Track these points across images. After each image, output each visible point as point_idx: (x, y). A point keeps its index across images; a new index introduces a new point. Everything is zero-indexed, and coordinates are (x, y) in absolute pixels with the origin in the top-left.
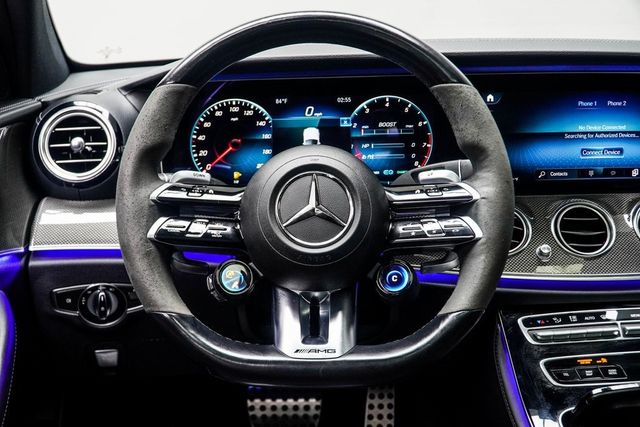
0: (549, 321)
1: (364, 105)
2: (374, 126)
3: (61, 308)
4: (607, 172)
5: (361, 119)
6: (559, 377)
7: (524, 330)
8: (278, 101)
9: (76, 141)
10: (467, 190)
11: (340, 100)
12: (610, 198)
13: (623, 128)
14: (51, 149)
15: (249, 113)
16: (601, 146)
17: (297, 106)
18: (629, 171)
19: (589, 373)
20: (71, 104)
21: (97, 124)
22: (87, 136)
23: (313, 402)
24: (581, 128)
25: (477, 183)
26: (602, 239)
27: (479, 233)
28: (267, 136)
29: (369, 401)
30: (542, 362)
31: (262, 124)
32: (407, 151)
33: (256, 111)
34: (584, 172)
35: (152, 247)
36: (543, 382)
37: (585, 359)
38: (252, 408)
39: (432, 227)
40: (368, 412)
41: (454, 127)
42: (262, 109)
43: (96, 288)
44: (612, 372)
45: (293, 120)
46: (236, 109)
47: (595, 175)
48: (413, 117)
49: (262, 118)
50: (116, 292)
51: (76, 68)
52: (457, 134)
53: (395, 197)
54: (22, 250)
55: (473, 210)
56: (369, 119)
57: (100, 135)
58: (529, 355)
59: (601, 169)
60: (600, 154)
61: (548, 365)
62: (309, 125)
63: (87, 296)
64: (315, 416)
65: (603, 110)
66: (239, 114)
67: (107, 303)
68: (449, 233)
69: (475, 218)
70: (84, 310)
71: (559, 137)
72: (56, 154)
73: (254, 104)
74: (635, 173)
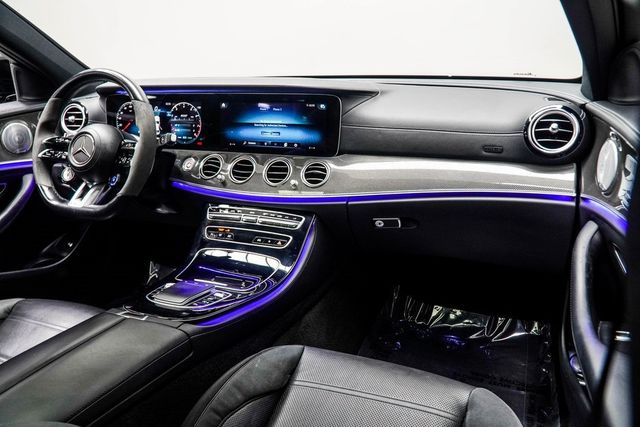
0: (218, 210)
1: (175, 106)
2: (179, 117)
4: (273, 144)
5: (174, 113)
6: (209, 234)
7: (208, 213)
11: (167, 104)
12: (259, 156)
13: (280, 122)
16: (270, 131)
18: (283, 144)
21: (81, 111)
24: (262, 122)
26: (249, 176)
32: (192, 128)
34: (262, 143)
35: (39, 160)
37: (221, 228)
47: (268, 144)
48: (193, 113)
56: (177, 113)
59: (270, 142)
60: (269, 135)
61: (208, 229)
71: (251, 125)
74: (286, 145)
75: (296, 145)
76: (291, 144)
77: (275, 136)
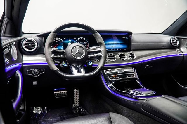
0: (108, 71)
1: (78, 39)
2: (80, 42)
3: (29, 74)
4: (113, 49)
6: (111, 79)
7: (105, 72)
8: (64, 38)
9: (30, 44)
10: (99, 49)
11: (74, 38)
12: (115, 53)
13: (115, 43)
14: (25, 46)
15: (59, 40)
16: (112, 46)
17: (67, 39)
18: (116, 49)
19: (115, 78)
20: (27, 38)
21: (33, 42)
22: (32, 43)
23: (66, 91)
24: (110, 43)
25: (101, 48)
26: (114, 59)
27: (102, 55)
28: (62, 44)
29: (74, 91)
30: (108, 77)
31: (62, 42)
33: (60, 40)
34: (110, 49)
35: (52, 59)
36: (108, 79)
37: (114, 76)
38: (55, 93)
39: (95, 55)
40: (74, 92)
41: (97, 40)
42: (61, 40)
43: (35, 70)
44: (118, 77)
45: (67, 41)
46: (57, 40)
47: (112, 50)
48: (85, 41)
49: (61, 41)
50: (39, 71)
51: (24, 33)
52: (97, 41)
53: (89, 51)
54: (21, 63)
55: (101, 52)
57: (34, 43)
58: (106, 76)
59: (112, 49)
61: (109, 77)
62: (69, 42)
63: (33, 71)
64: (66, 94)
65: (112, 40)
66: (58, 40)
67: (37, 72)
68: (98, 56)
69: (101, 53)
70: (33, 74)
71: (107, 44)
72: (26, 47)
73: (60, 39)
74: (117, 49)
75: (120, 49)
76: (119, 49)
77: (114, 47)
